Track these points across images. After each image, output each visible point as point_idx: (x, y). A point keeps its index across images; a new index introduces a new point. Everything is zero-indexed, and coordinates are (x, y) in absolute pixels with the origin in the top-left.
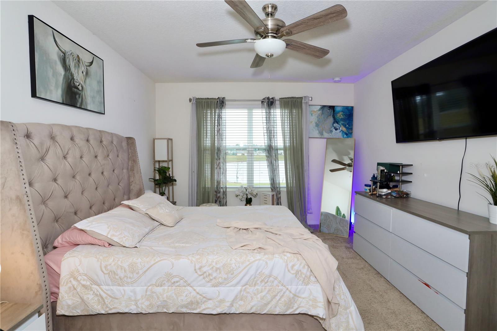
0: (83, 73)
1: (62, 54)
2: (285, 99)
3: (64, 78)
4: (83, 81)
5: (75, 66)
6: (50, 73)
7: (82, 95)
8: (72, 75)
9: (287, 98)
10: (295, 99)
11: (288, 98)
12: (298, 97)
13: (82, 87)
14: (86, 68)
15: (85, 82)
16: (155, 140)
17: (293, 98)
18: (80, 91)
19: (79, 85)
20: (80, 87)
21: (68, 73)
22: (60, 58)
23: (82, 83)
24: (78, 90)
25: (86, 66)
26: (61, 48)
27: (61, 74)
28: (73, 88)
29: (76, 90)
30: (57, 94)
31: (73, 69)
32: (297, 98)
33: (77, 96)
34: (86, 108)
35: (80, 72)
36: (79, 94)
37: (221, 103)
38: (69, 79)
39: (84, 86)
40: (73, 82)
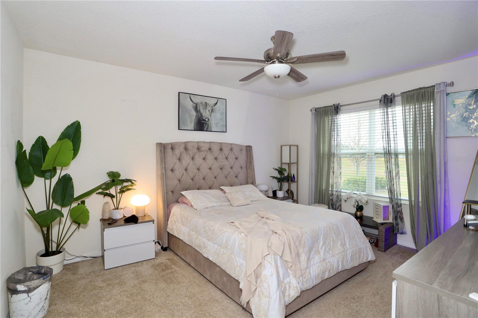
0: (209, 111)
1: (195, 105)
2: (408, 93)
3: (195, 117)
4: (209, 115)
5: (203, 109)
6: (187, 116)
7: (208, 124)
8: (201, 114)
9: (412, 91)
10: (423, 90)
11: (414, 90)
12: (427, 86)
13: (208, 119)
14: (212, 108)
15: (210, 116)
16: (283, 147)
17: (420, 89)
18: (206, 121)
19: (206, 119)
20: (207, 120)
21: (198, 114)
22: (193, 107)
23: (208, 117)
24: (205, 122)
25: (212, 106)
26: (194, 102)
27: (194, 116)
28: (202, 121)
29: (203, 122)
30: (192, 126)
31: (202, 111)
32: (427, 88)
33: (204, 125)
34: (211, 131)
35: (207, 111)
36: (206, 124)
37: (336, 109)
38: (199, 117)
39: (210, 118)
40: (202, 117)
